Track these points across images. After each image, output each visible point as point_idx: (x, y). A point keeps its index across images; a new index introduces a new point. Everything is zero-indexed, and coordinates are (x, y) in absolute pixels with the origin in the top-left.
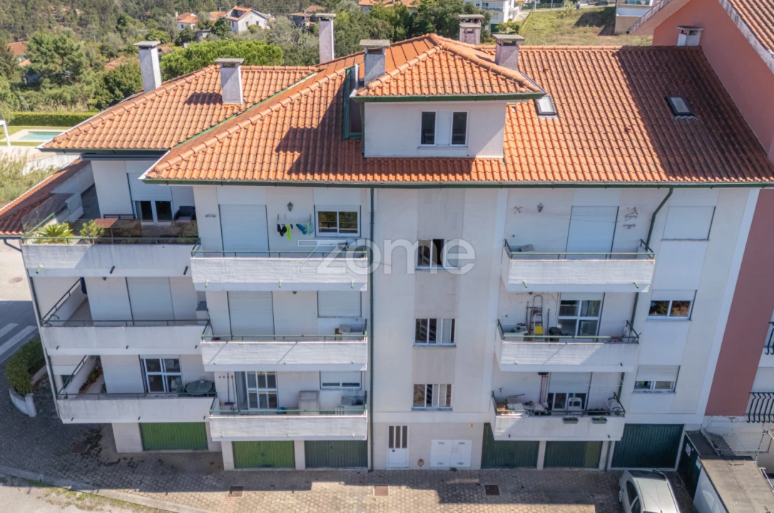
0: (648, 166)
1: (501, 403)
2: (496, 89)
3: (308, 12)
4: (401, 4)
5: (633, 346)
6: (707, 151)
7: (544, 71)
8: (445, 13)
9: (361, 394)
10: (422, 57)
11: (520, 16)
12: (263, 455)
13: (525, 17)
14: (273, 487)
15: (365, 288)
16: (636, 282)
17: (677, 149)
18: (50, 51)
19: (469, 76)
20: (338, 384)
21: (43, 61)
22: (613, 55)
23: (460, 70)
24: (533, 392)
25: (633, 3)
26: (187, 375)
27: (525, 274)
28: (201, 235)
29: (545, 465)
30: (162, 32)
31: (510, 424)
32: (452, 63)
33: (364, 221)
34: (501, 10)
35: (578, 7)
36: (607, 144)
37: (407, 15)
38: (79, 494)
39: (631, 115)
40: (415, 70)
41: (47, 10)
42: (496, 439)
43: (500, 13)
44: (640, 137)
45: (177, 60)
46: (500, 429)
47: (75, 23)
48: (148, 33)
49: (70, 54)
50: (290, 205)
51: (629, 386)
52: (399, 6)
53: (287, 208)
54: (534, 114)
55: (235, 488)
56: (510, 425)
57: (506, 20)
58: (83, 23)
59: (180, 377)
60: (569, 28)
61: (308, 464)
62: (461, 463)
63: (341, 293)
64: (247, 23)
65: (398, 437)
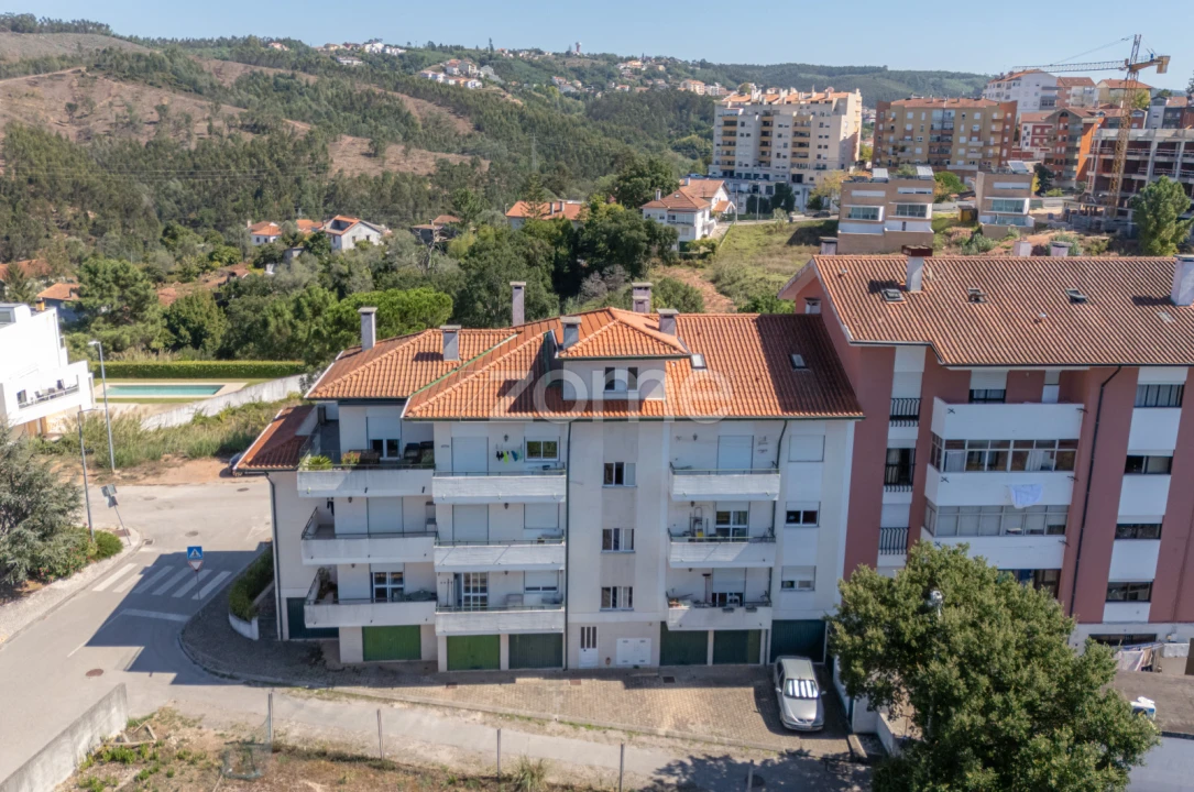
0: (768, 404)
1: (673, 599)
2: (657, 352)
3: (436, 224)
4: (564, 217)
5: (771, 544)
6: (814, 396)
7: (698, 334)
8: (619, 231)
9: (558, 597)
10: (604, 328)
11: (717, 230)
12: (472, 656)
13: (723, 232)
14: (483, 682)
15: (564, 500)
16: (768, 492)
17: (792, 393)
18: (107, 282)
19: (639, 343)
20: (538, 589)
21: (97, 295)
22: (753, 321)
23: (632, 338)
24: (700, 592)
25: (859, 217)
26: (409, 586)
27: (685, 487)
28: (436, 461)
29: (715, 661)
30: (232, 249)
31: (680, 615)
32: (626, 333)
33: (562, 449)
34: (692, 224)
35: (791, 220)
36: (741, 390)
37: (572, 230)
38: (316, 691)
39: (761, 368)
40: (600, 338)
41: (45, 213)
42: (670, 629)
43: (691, 229)
44: (766, 384)
45: (347, 312)
46: (672, 619)
47: (85, 231)
48: (211, 250)
49: (133, 285)
50: (506, 437)
51: (776, 586)
52: (561, 220)
53: (503, 439)
54: (689, 368)
55: (450, 682)
56: (680, 617)
57: (698, 237)
58: (98, 230)
59: (402, 589)
60: (779, 247)
61: (511, 665)
62: (642, 661)
63: (542, 504)
64: (354, 238)
65: (589, 637)
